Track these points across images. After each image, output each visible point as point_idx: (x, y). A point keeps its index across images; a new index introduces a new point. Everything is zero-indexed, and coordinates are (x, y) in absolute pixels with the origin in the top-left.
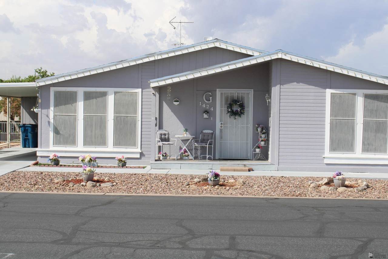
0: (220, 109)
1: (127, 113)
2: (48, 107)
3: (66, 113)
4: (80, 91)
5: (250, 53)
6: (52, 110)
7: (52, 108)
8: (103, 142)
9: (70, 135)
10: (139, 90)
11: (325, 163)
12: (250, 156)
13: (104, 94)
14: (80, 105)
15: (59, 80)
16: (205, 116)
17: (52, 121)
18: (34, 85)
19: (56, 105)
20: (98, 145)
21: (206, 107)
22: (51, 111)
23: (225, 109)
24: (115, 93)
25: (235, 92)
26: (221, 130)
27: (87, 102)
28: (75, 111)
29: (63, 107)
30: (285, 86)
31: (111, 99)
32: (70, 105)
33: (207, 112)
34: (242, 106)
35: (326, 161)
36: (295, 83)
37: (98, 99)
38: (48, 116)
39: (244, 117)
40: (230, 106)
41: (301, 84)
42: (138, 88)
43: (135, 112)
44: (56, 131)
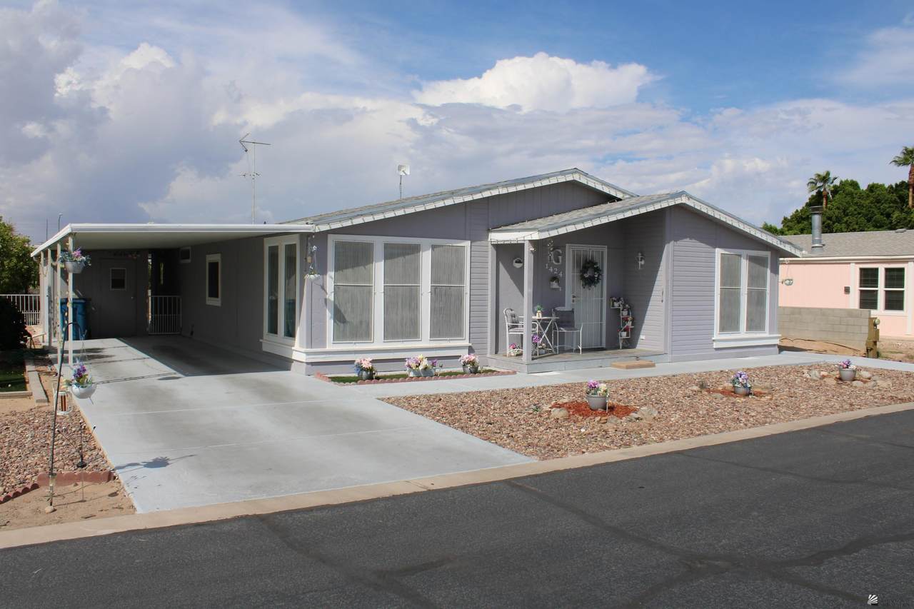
0: (571, 274)
1: (450, 282)
2: (323, 271)
3: (354, 282)
4: (379, 242)
5: (619, 195)
6: (331, 277)
7: (331, 274)
8: (413, 333)
9: (361, 322)
10: (467, 244)
11: (714, 347)
12: (604, 342)
13: (415, 249)
14: (379, 268)
15: (354, 220)
16: (555, 285)
17: (331, 297)
18: (309, 229)
19: (337, 269)
20: (407, 337)
21: (554, 271)
22: (330, 279)
23: (577, 274)
24: (434, 247)
25: (588, 250)
27: (389, 262)
28: (369, 278)
29: (349, 272)
30: (679, 243)
31: (426, 258)
32: (362, 267)
33: (555, 278)
34: (598, 270)
35: (715, 345)
37: (407, 257)
38: (323, 288)
39: (598, 286)
40: (583, 270)
41: (694, 241)
42: (465, 239)
43: (461, 280)
44: (339, 317)
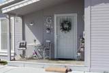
0: (56, 27)
12: (75, 57)
16: (48, 32)
21: (48, 26)
25: (65, 16)
26: (57, 40)
30: (95, 7)
33: (49, 29)
34: (70, 24)
36: (103, 4)
39: (71, 32)
40: (62, 25)
